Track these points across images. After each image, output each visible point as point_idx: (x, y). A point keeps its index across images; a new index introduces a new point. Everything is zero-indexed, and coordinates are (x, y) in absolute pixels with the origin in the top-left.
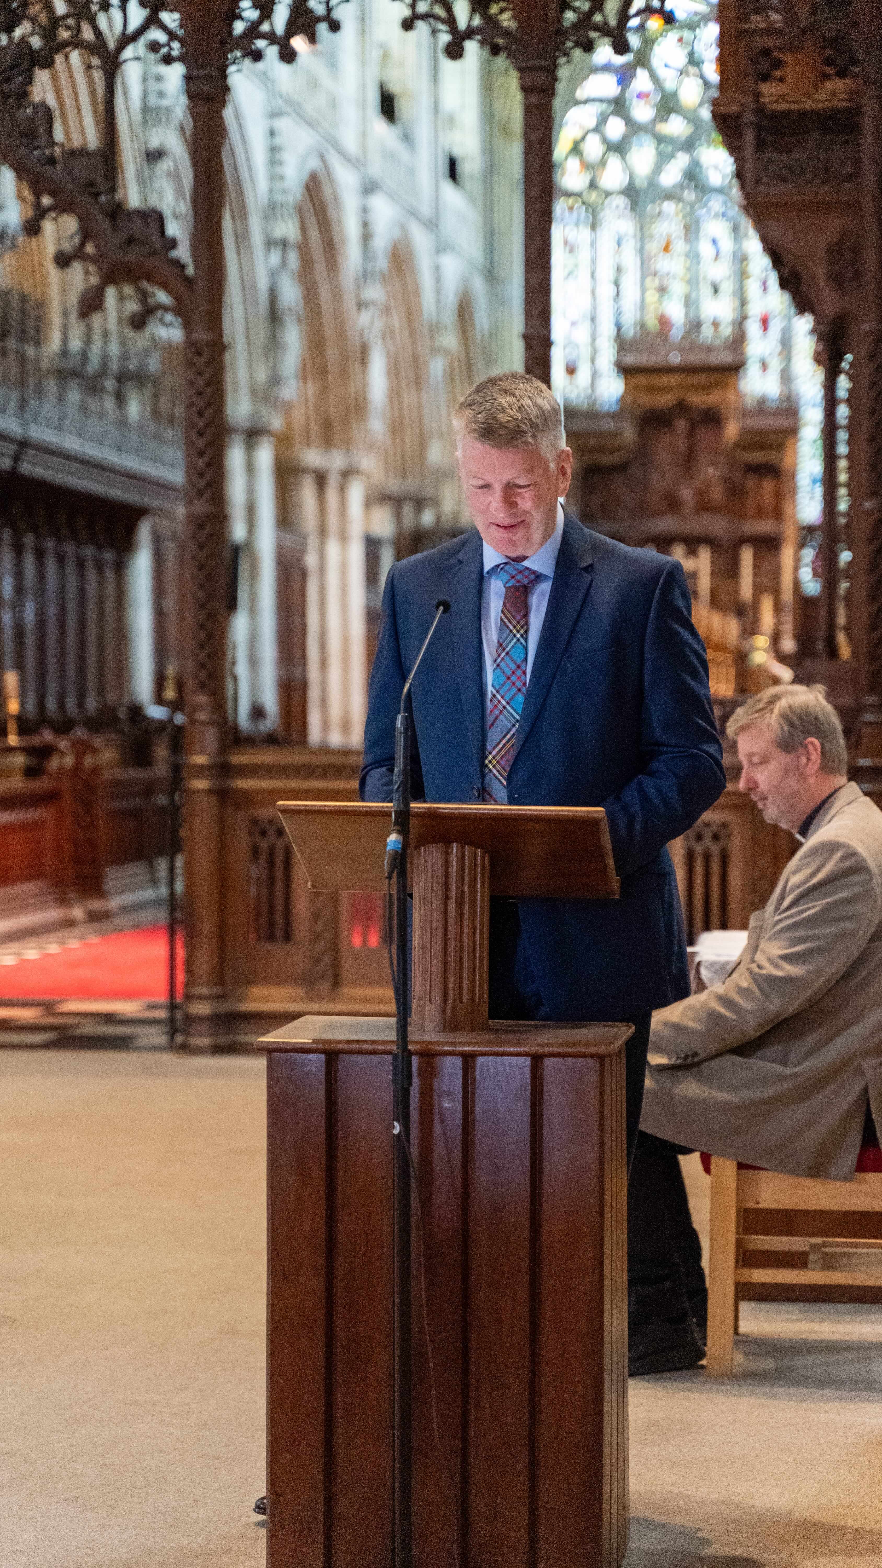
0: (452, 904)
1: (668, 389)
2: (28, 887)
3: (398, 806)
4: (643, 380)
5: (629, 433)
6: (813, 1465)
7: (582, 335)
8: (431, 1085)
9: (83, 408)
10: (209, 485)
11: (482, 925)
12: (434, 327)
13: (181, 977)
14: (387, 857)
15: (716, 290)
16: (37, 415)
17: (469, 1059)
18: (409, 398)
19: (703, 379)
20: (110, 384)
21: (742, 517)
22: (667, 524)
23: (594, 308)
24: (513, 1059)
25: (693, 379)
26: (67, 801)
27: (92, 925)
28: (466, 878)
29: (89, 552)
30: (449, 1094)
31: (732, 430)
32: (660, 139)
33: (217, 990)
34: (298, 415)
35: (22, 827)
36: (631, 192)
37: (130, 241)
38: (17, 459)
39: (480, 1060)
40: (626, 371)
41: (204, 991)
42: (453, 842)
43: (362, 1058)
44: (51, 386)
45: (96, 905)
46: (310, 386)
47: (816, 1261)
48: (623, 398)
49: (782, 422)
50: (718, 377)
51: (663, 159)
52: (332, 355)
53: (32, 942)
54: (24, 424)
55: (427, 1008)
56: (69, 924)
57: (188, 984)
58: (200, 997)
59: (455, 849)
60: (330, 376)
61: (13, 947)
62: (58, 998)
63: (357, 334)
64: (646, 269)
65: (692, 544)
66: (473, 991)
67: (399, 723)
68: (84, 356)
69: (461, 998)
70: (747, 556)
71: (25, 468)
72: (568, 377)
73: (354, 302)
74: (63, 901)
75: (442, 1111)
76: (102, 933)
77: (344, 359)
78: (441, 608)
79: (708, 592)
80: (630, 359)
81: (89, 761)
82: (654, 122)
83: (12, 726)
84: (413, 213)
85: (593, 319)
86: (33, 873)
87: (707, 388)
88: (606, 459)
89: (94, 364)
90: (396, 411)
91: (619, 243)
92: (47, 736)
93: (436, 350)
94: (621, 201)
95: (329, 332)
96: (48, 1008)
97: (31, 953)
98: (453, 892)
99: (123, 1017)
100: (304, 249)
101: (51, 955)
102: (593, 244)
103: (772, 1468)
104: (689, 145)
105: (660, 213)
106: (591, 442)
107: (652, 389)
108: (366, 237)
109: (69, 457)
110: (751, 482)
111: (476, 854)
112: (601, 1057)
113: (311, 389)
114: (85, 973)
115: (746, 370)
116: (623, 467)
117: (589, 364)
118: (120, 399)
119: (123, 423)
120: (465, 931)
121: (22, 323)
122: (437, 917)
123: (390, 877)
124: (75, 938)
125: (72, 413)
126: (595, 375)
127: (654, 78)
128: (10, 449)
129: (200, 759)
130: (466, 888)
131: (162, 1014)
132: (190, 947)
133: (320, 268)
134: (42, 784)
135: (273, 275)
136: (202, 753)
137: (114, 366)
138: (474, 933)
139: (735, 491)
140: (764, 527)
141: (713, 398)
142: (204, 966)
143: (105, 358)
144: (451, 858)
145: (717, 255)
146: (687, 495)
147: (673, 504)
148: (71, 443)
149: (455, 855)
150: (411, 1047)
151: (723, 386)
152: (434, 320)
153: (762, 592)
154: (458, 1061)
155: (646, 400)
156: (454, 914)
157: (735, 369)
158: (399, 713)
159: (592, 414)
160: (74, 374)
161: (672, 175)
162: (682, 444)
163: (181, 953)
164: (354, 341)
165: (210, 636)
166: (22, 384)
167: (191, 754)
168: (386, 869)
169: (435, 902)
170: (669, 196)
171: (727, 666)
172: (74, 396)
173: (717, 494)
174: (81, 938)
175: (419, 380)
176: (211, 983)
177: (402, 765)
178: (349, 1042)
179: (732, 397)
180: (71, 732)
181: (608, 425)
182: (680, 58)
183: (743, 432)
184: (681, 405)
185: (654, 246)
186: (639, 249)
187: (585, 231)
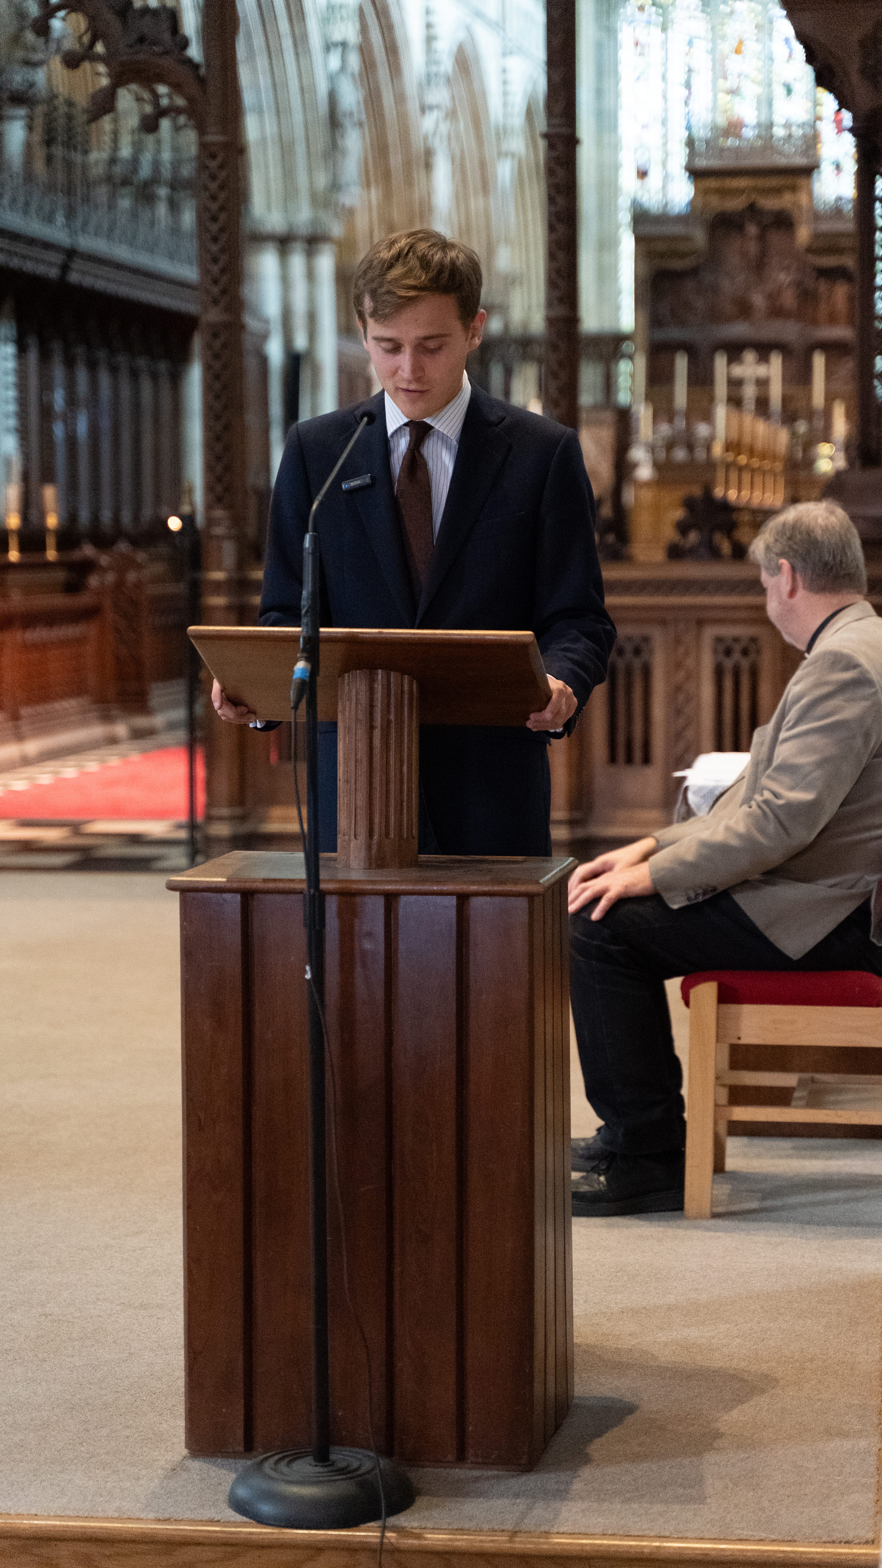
0: (377, 733)
1: (740, 192)
2: (70, 704)
3: (307, 632)
4: (712, 183)
5: (699, 237)
6: (780, 1314)
7: (654, 138)
8: (352, 926)
9: (134, 216)
10: (224, 292)
11: (410, 755)
12: (501, 131)
13: (201, 798)
14: (293, 686)
15: (789, 91)
16: (85, 224)
17: (391, 899)
18: (476, 204)
19: (774, 182)
20: (163, 192)
21: (814, 322)
22: (739, 330)
23: (666, 110)
24: (438, 899)
25: (762, 182)
26: (110, 616)
27: (136, 741)
28: (392, 706)
29: (142, 362)
30: (369, 934)
31: (803, 234)
33: (238, 811)
34: (362, 222)
35: (63, 643)
37: (141, 40)
38: (65, 268)
39: (404, 899)
40: (696, 174)
41: (224, 811)
42: (377, 669)
43: (279, 898)
44: (102, 193)
45: (141, 722)
46: (373, 191)
47: (801, 1098)
48: (692, 203)
50: (790, 180)
52: (396, 160)
53: (72, 760)
54: (73, 233)
55: (352, 845)
56: (113, 741)
57: (210, 804)
58: (221, 819)
59: (380, 677)
60: (394, 182)
61: (51, 766)
62: (86, 818)
63: (422, 140)
64: (719, 71)
65: (764, 350)
66: (401, 826)
67: (307, 543)
68: (135, 161)
69: (387, 834)
70: (819, 362)
71: (74, 277)
72: (639, 182)
73: (417, 106)
74: (107, 718)
75: (364, 953)
76: (144, 751)
77: (408, 165)
78: (365, 419)
79: (780, 399)
80: (702, 163)
81: (132, 577)
83: (51, 541)
84: (478, 14)
85: (664, 123)
86: (77, 690)
87: (777, 191)
88: (677, 264)
89: (145, 171)
90: (463, 217)
91: (690, 43)
92: (88, 551)
93: (502, 155)
95: (392, 136)
96: (76, 828)
97: (69, 770)
98: (378, 722)
99: (149, 838)
100: (365, 50)
101: (90, 773)
102: (664, 45)
103: (736, 1317)
105: (732, 13)
106: (661, 247)
107: (723, 193)
108: (430, 40)
109: (119, 266)
110: (823, 287)
111: (402, 681)
112: (530, 896)
113: (375, 194)
114: (120, 792)
115: (819, 173)
116: (694, 272)
117: (660, 168)
118: (174, 207)
119: (175, 230)
120: (392, 762)
121: (69, 129)
122: (362, 746)
123: (296, 708)
124: (117, 755)
125: (123, 221)
126: (666, 178)
128: (57, 258)
129: (218, 575)
130: (392, 717)
131: (183, 834)
132: (210, 766)
133: (383, 72)
134: (84, 600)
135: (332, 79)
136: (219, 568)
137: (166, 172)
138: (402, 765)
139: (807, 296)
140: (835, 330)
141: (785, 201)
142: (224, 787)
143: (156, 164)
144: (376, 686)
145: (790, 56)
146: (758, 300)
147: (744, 310)
148: (122, 253)
149: (380, 682)
150: (323, 886)
151: (794, 189)
152: (501, 125)
153: (833, 399)
154: (380, 902)
155: (717, 204)
156: (379, 746)
157: (808, 171)
158: (307, 532)
159: (664, 218)
160: (126, 182)
162: (753, 248)
163: (201, 772)
164: (418, 145)
165: (227, 448)
166: (69, 191)
167: (208, 570)
168: (292, 699)
169: (359, 732)
171: (775, 476)
172: (125, 203)
173: (789, 299)
174: (124, 756)
175: (486, 185)
176: (231, 804)
177: (310, 588)
178: (265, 880)
179: (803, 199)
180: (114, 547)
181: (679, 230)
183: (817, 236)
184: (752, 208)
185: (726, 47)
186: (713, 51)
187: (656, 32)
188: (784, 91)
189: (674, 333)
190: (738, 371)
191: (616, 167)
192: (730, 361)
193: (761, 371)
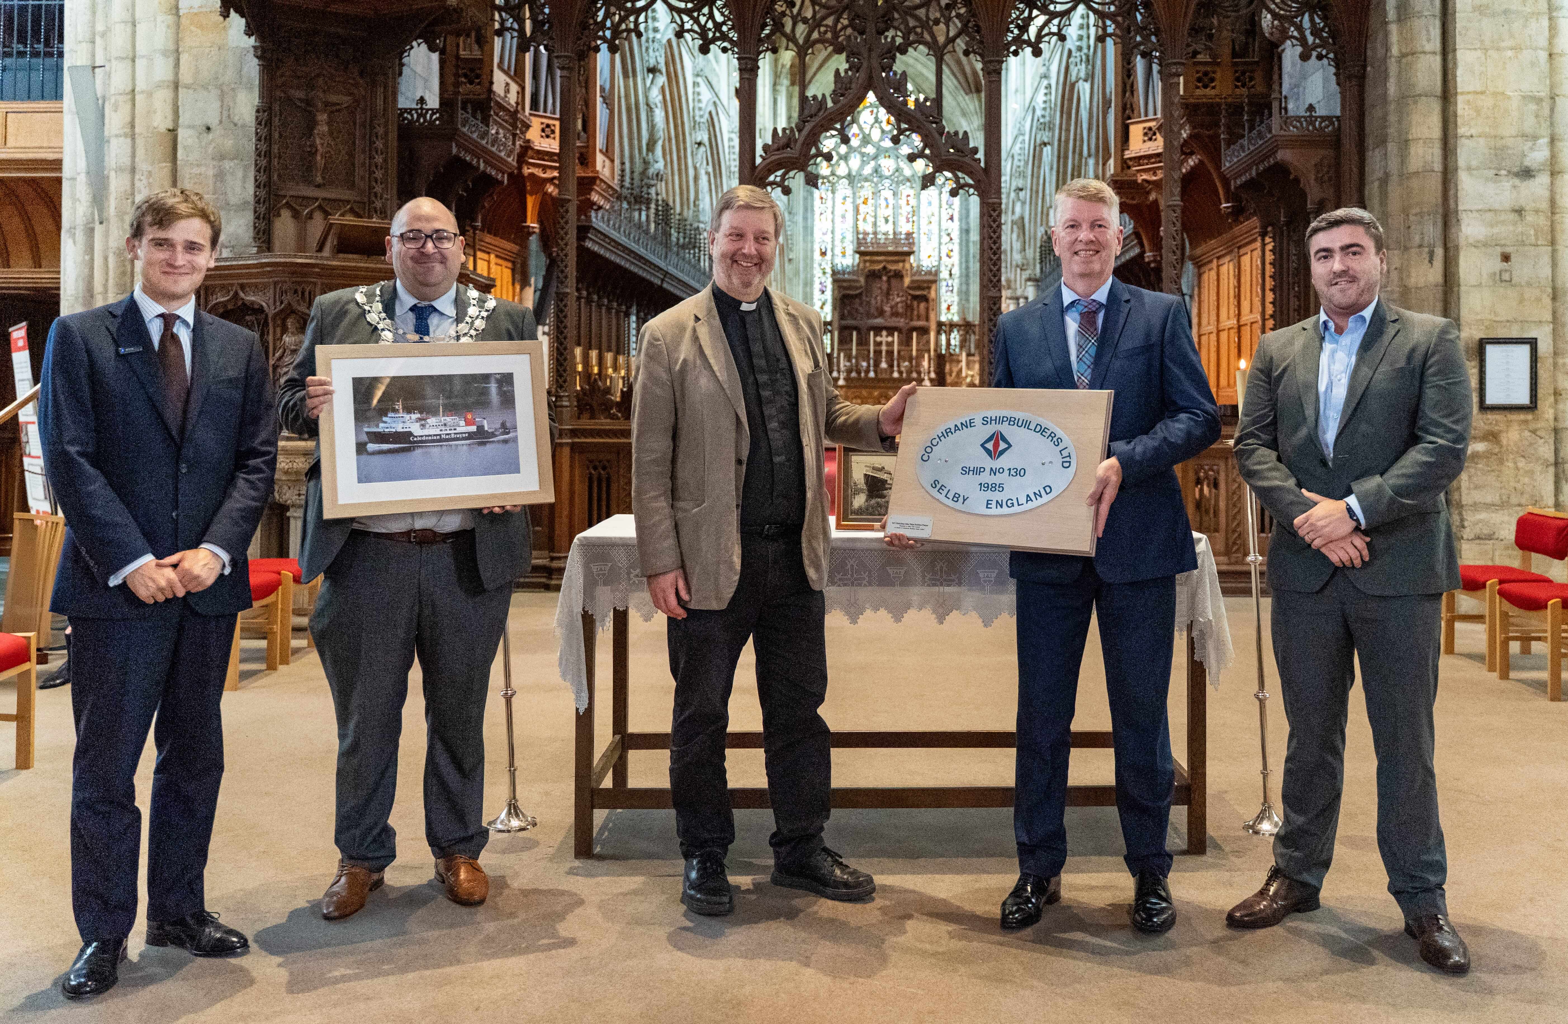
1: (880, 262)
4: (869, 258)
5: (860, 280)
7: (827, 238)
15: (888, 221)
19: (895, 258)
21: (912, 320)
22: (879, 321)
23: (833, 227)
25: (891, 258)
31: (907, 281)
32: (863, 155)
36: (849, 176)
40: (859, 253)
49: (931, 278)
50: (902, 258)
51: (864, 163)
64: (857, 211)
65: (891, 330)
72: (822, 257)
79: (897, 352)
80: (861, 248)
82: (860, 146)
85: (833, 232)
87: (897, 262)
88: (851, 292)
91: (844, 199)
94: (845, 181)
102: (833, 199)
104: (875, 158)
105: (862, 187)
106: (845, 284)
107: (872, 262)
110: (915, 303)
116: (859, 296)
126: (835, 255)
127: (861, 128)
139: (909, 308)
140: (921, 323)
141: (899, 267)
146: (887, 309)
147: (881, 313)
151: (904, 261)
155: (869, 266)
157: (909, 254)
159: (846, 273)
161: (868, 170)
162: (885, 286)
170: (866, 180)
173: (901, 309)
179: (907, 266)
181: (852, 277)
182: (871, 120)
183: (912, 282)
184: (885, 268)
185: (859, 201)
186: (853, 202)
187: (829, 193)
188: (883, 221)
189: (850, 322)
190: (878, 339)
191: (812, 251)
192: (876, 335)
193: (890, 339)
